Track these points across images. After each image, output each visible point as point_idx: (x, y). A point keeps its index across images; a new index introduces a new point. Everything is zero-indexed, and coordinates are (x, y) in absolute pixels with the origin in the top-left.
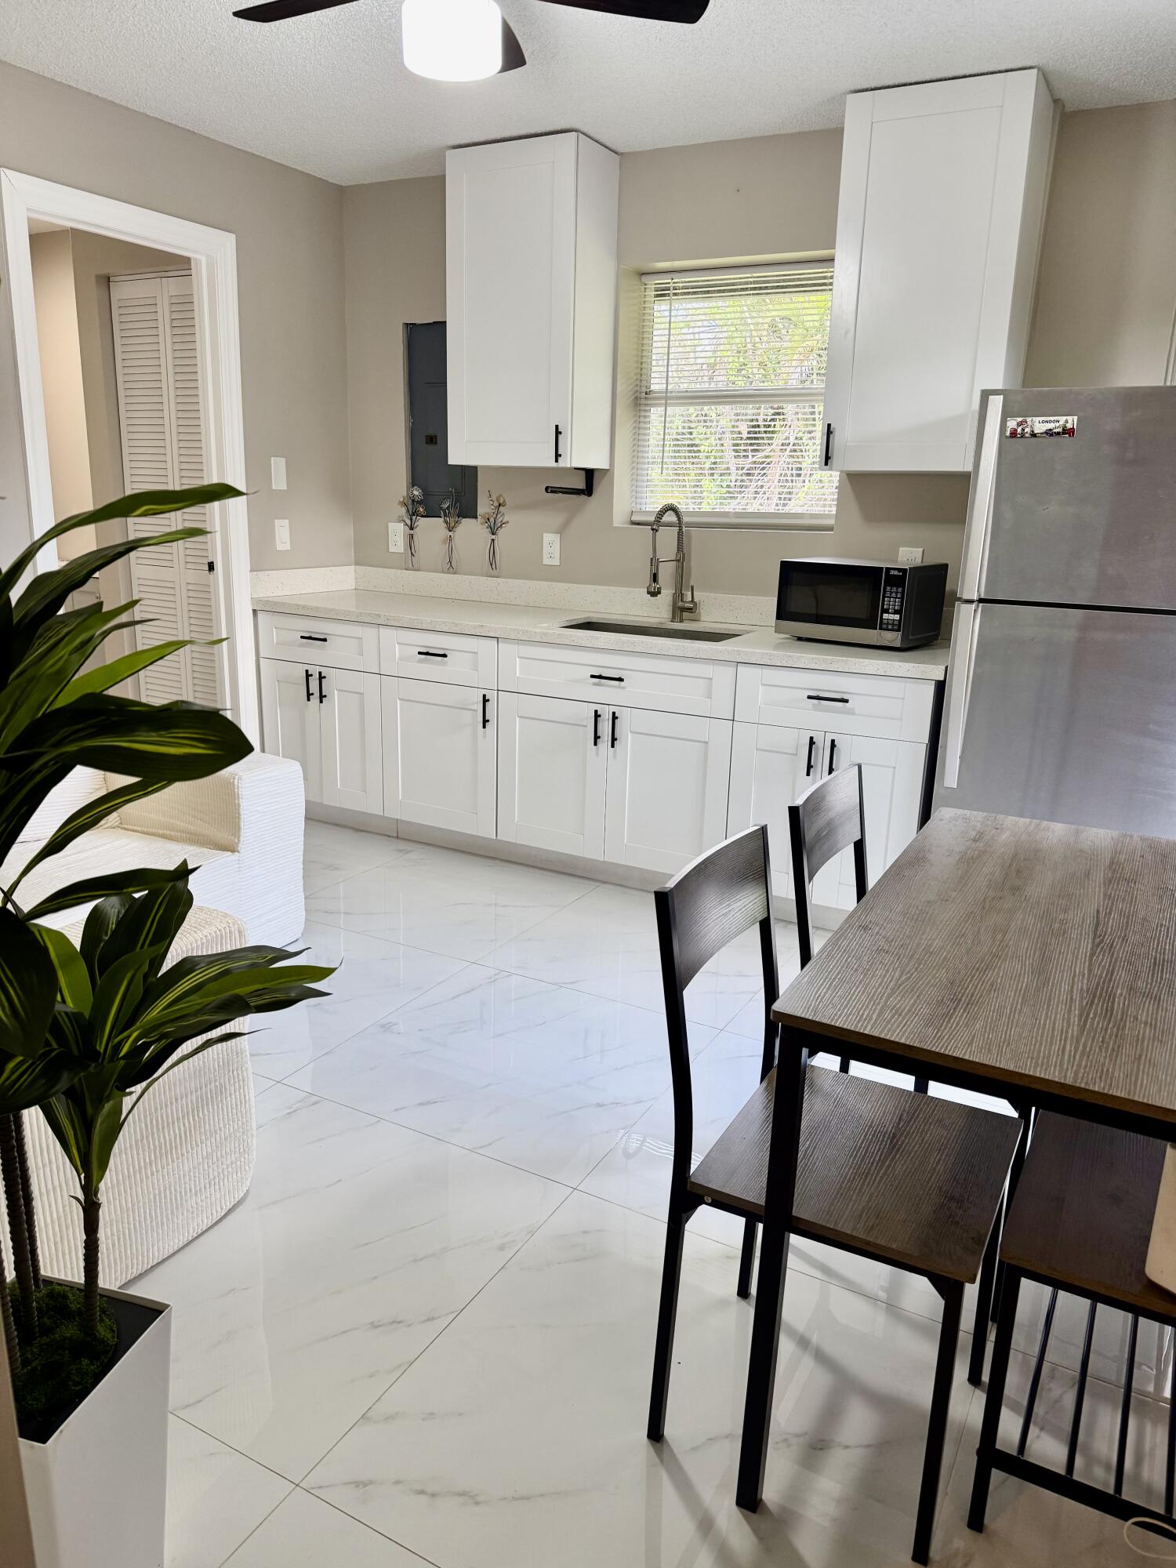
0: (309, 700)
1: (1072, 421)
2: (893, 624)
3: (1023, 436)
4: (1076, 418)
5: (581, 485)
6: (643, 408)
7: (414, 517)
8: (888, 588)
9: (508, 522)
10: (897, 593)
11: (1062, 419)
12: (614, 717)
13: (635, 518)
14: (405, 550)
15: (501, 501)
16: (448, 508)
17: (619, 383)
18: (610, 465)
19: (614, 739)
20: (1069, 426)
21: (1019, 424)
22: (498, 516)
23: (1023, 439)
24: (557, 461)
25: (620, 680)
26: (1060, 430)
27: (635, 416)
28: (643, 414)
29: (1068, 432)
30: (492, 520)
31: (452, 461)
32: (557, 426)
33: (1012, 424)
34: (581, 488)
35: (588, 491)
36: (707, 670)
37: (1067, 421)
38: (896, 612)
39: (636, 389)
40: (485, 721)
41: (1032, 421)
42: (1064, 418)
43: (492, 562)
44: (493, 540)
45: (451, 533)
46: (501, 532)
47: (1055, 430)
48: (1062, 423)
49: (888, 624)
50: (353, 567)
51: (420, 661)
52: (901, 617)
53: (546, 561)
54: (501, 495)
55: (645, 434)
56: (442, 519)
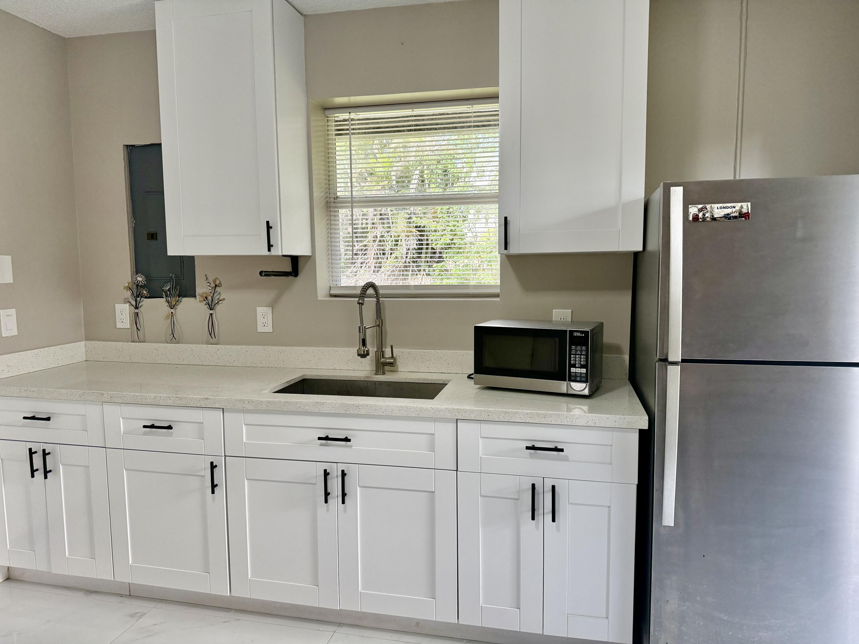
0: (33, 476)
1: (746, 207)
2: (581, 377)
3: (704, 219)
4: (749, 204)
5: (289, 269)
6: (332, 209)
7: (138, 299)
8: (573, 347)
9: (224, 299)
10: (581, 351)
11: (738, 206)
12: (343, 474)
13: (333, 292)
14: (131, 325)
15: (217, 283)
16: (169, 290)
17: (315, 189)
18: (312, 252)
19: (344, 495)
20: (744, 211)
21: (700, 210)
22: (215, 295)
23: (704, 223)
24: (269, 250)
25: (347, 440)
26: (737, 214)
27: (327, 215)
28: (333, 214)
29: (742, 215)
30: (210, 298)
31: (170, 253)
32: (268, 222)
33: (693, 210)
34: (289, 271)
35: (295, 272)
36: (428, 427)
37: (742, 207)
38: (582, 367)
39: (326, 195)
40: (214, 486)
41: (711, 207)
42: (740, 204)
43: (212, 331)
44: (211, 314)
45: (172, 310)
46: (218, 308)
47: (732, 215)
48: (737, 208)
49: (576, 376)
50: (83, 343)
51: (145, 434)
52: (587, 371)
53: (260, 329)
54: (217, 278)
55: (335, 229)
56: (164, 299)
